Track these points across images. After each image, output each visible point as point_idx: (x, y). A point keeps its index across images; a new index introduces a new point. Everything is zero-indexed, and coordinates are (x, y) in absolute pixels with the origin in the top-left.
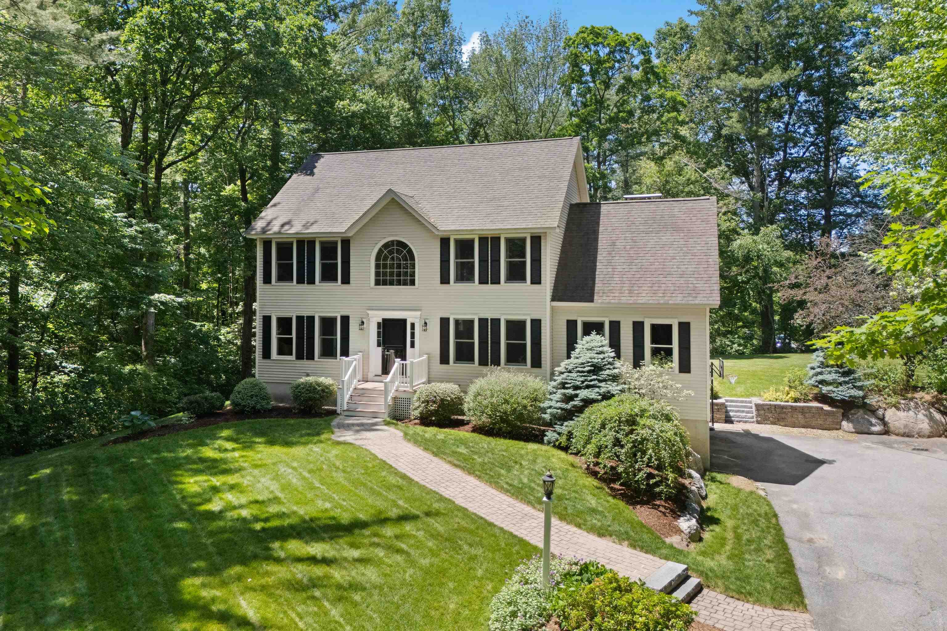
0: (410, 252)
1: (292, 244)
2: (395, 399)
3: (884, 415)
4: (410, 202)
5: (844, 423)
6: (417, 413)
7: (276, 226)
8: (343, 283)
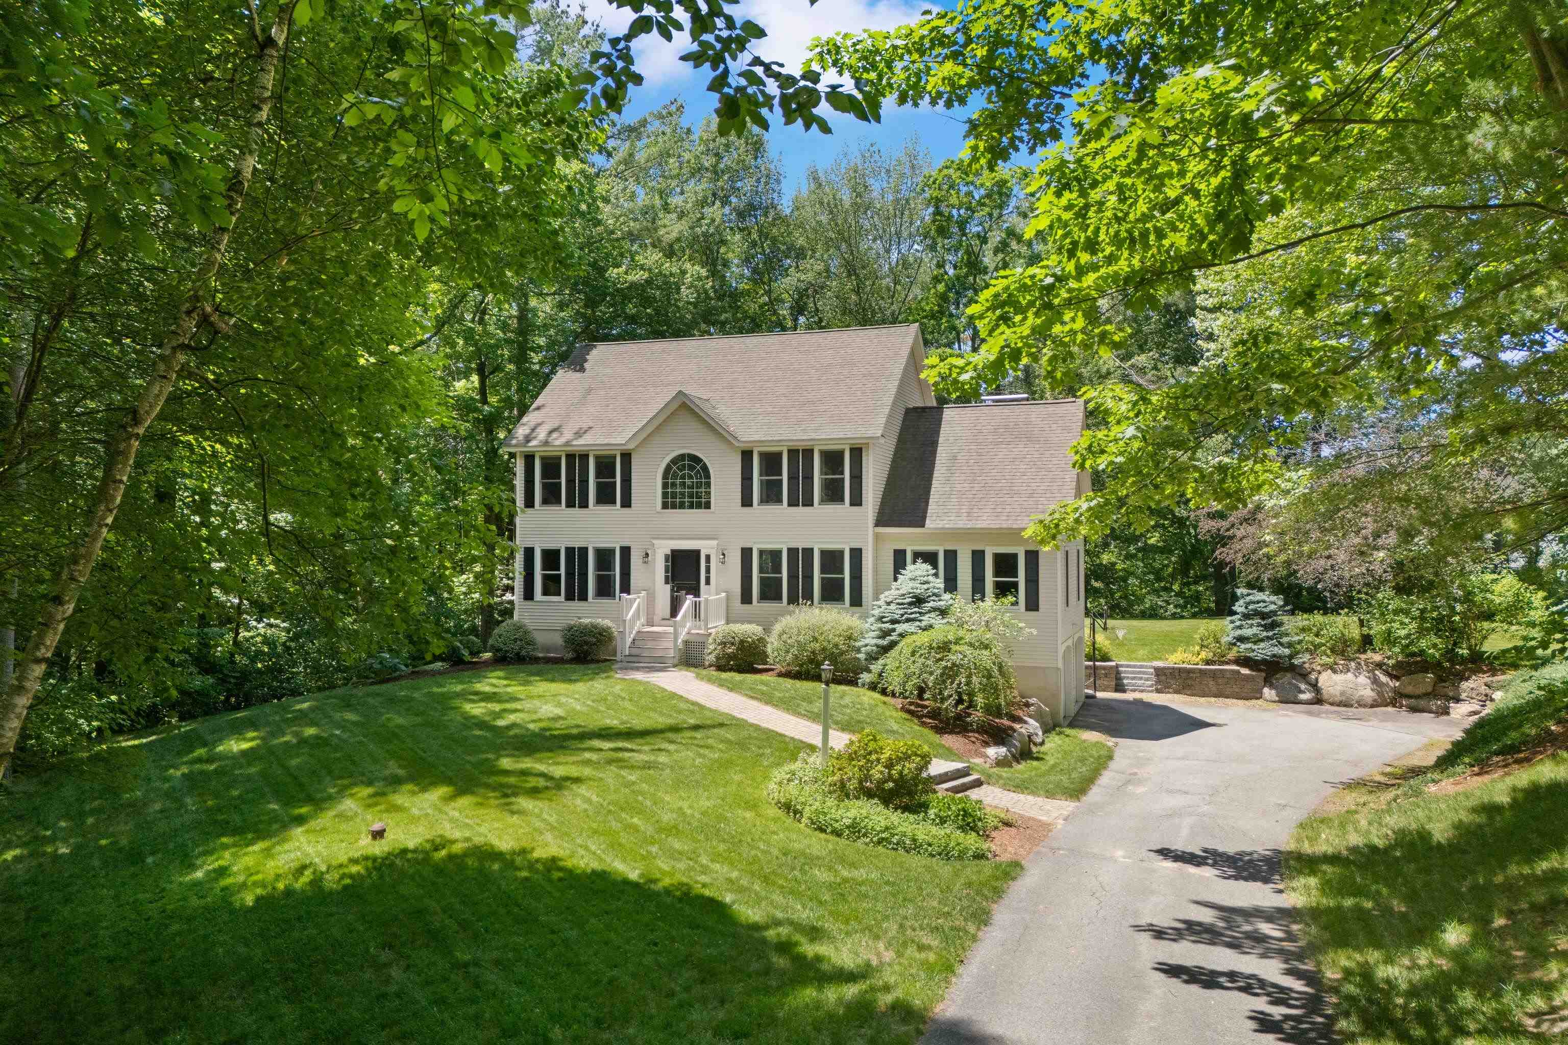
0: (705, 469)
1: (560, 458)
2: (686, 642)
3: (1317, 679)
4: (706, 407)
5: (1266, 690)
6: (711, 658)
7: (542, 434)
8: (623, 506)
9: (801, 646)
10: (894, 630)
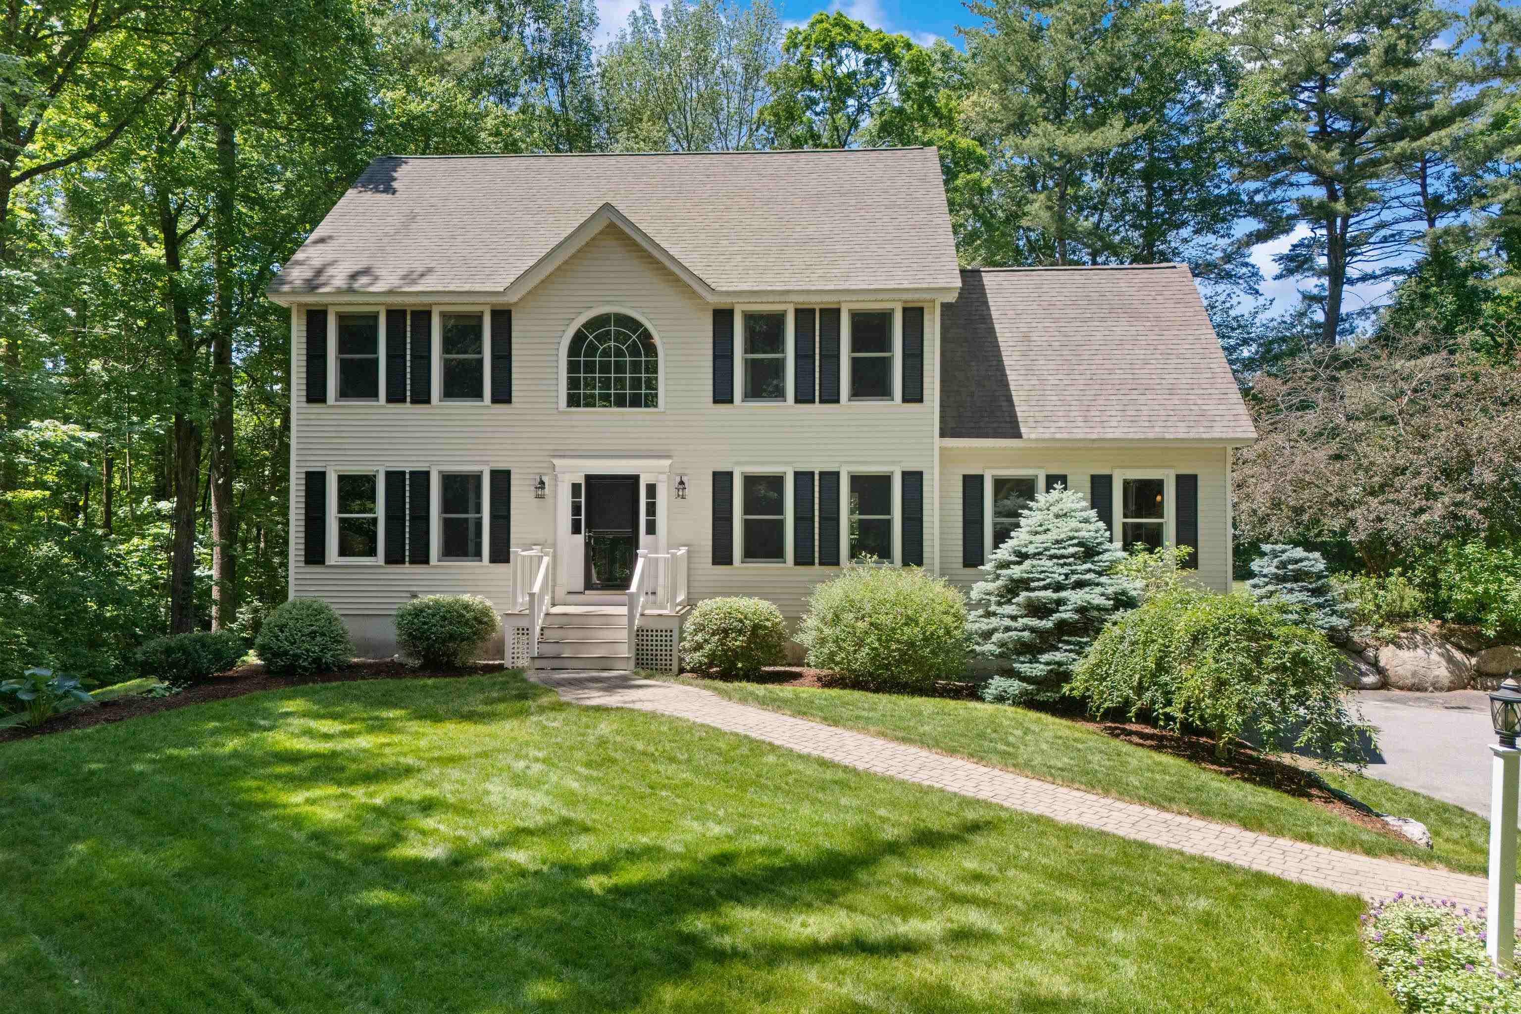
0: (646, 337)
1: (374, 316)
2: (639, 633)
3: (1376, 657)
6: (699, 656)
7: (338, 278)
8: (495, 400)
9: (886, 635)
10: (1060, 602)
